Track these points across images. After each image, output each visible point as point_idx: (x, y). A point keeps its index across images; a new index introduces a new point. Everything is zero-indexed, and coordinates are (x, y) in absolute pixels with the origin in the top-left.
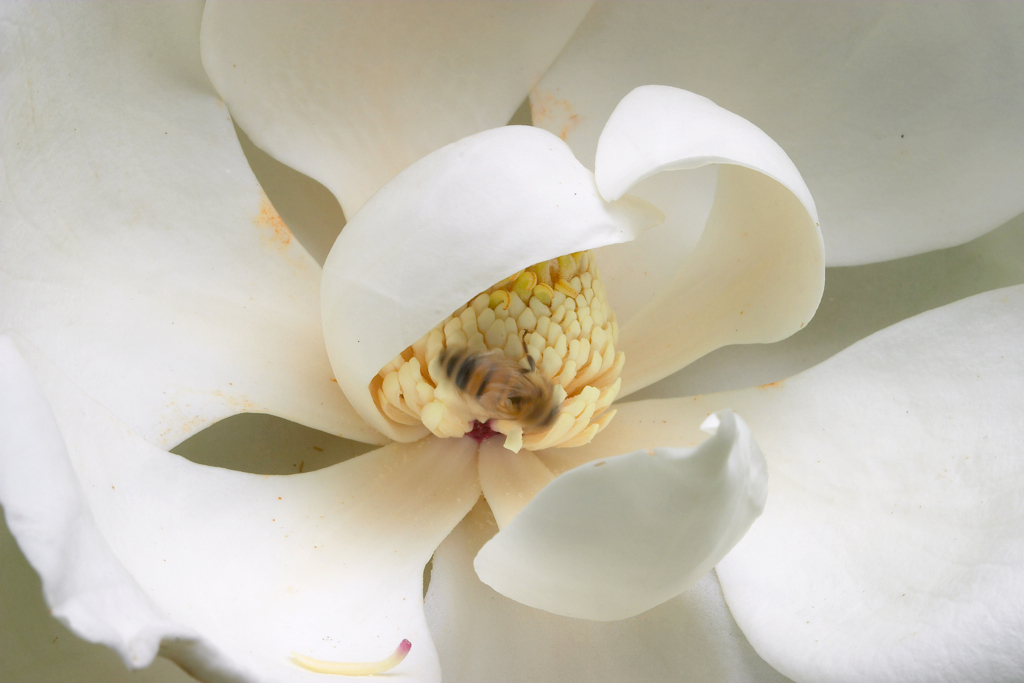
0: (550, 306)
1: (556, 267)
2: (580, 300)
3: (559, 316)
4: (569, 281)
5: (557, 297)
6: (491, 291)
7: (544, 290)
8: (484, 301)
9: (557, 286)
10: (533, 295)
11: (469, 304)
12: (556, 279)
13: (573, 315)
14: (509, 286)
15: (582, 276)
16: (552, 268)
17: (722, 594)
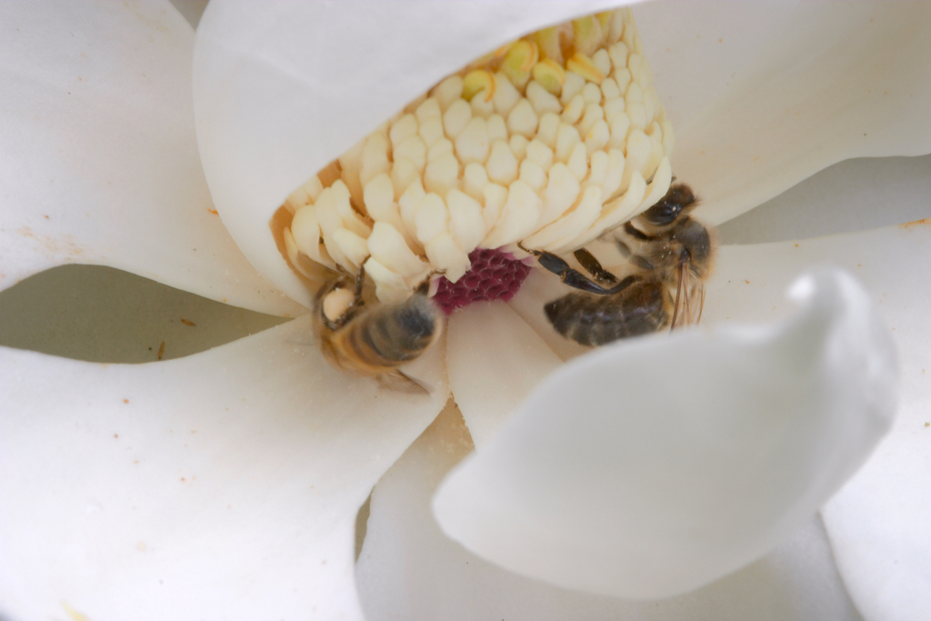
0: (559, 95)
1: (569, 34)
2: (608, 86)
3: (573, 112)
4: (591, 56)
5: (571, 81)
6: (464, 73)
7: (549, 70)
8: (454, 88)
9: (571, 64)
10: (532, 78)
11: (430, 94)
12: (568, 52)
13: (595, 112)
14: (493, 65)
15: (612, 49)
16: (562, 36)
17: (832, 557)
